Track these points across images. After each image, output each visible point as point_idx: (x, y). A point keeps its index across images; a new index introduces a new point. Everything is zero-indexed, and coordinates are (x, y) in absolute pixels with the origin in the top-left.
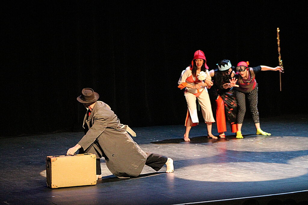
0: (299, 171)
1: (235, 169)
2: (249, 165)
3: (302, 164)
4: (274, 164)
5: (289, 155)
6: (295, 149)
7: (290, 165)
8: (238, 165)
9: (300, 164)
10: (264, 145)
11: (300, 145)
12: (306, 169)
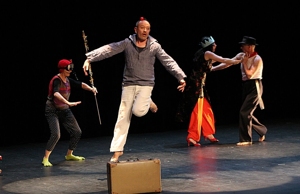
0: (282, 179)
1: (213, 178)
2: (228, 173)
3: (286, 171)
4: (256, 172)
5: (272, 162)
6: (279, 155)
7: (273, 173)
8: (217, 174)
9: (284, 172)
10: (245, 152)
11: (285, 151)
12: (290, 176)
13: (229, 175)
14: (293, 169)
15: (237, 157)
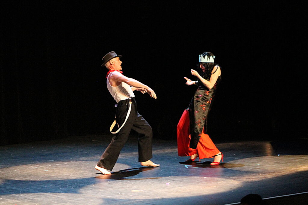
0: (92, 202)
1: (18, 202)
2: (33, 196)
4: (64, 194)
5: (80, 183)
6: (87, 175)
7: (81, 195)
8: (21, 197)
9: (93, 193)
10: (51, 172)
11: (92, 171)
12: (101, 198)
13: (35, 197)
14: (102, 190)
15: (42, 177)
